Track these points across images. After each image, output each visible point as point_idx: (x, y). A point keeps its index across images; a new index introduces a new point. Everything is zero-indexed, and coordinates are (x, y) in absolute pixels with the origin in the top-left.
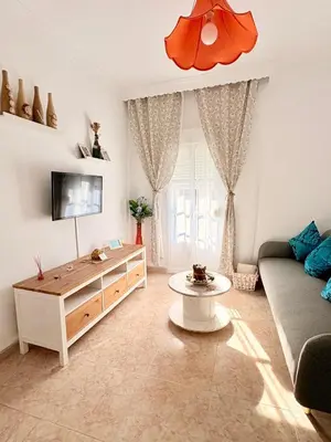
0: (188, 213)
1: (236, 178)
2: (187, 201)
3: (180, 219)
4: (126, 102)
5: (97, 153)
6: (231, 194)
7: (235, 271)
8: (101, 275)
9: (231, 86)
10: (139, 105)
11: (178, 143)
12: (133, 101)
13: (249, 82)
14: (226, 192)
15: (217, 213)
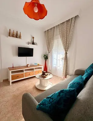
3: (54, 60)
5: (33, 43)
6: (66, 53)
8: (24, 69)
9: (67, 21)
10: (47, 32)
13: (72, 18)
15: (62, 59)
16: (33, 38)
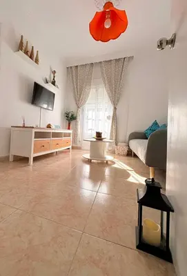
0: (94, 118)
1: (118, 101)
2: (94, 113)
3: (90, 122)
4: (68, 68)
5: (54, 83)
6: (115, 108)
7: (116, 145)
8: (51, 131)
9: (116, 60)
10: (73, 69)
11: (90, 85)
12: (71, 67)
13: (124, 59)
14: (112, 108)
15: (108, 118)
16: (54, 72)
